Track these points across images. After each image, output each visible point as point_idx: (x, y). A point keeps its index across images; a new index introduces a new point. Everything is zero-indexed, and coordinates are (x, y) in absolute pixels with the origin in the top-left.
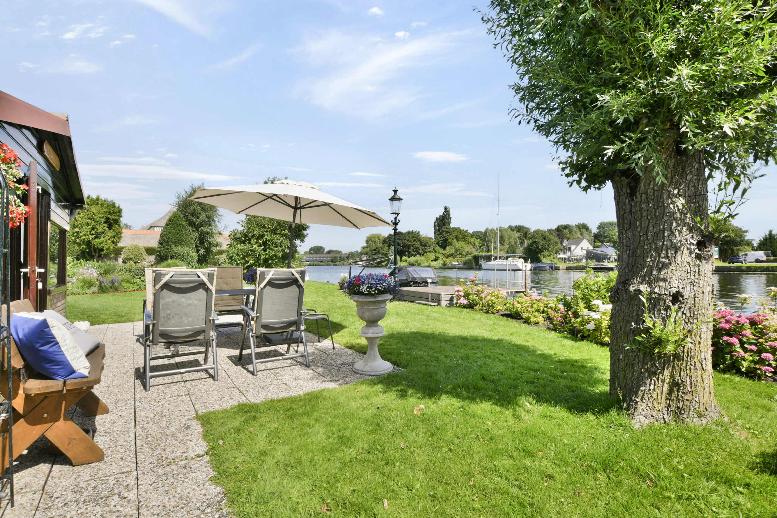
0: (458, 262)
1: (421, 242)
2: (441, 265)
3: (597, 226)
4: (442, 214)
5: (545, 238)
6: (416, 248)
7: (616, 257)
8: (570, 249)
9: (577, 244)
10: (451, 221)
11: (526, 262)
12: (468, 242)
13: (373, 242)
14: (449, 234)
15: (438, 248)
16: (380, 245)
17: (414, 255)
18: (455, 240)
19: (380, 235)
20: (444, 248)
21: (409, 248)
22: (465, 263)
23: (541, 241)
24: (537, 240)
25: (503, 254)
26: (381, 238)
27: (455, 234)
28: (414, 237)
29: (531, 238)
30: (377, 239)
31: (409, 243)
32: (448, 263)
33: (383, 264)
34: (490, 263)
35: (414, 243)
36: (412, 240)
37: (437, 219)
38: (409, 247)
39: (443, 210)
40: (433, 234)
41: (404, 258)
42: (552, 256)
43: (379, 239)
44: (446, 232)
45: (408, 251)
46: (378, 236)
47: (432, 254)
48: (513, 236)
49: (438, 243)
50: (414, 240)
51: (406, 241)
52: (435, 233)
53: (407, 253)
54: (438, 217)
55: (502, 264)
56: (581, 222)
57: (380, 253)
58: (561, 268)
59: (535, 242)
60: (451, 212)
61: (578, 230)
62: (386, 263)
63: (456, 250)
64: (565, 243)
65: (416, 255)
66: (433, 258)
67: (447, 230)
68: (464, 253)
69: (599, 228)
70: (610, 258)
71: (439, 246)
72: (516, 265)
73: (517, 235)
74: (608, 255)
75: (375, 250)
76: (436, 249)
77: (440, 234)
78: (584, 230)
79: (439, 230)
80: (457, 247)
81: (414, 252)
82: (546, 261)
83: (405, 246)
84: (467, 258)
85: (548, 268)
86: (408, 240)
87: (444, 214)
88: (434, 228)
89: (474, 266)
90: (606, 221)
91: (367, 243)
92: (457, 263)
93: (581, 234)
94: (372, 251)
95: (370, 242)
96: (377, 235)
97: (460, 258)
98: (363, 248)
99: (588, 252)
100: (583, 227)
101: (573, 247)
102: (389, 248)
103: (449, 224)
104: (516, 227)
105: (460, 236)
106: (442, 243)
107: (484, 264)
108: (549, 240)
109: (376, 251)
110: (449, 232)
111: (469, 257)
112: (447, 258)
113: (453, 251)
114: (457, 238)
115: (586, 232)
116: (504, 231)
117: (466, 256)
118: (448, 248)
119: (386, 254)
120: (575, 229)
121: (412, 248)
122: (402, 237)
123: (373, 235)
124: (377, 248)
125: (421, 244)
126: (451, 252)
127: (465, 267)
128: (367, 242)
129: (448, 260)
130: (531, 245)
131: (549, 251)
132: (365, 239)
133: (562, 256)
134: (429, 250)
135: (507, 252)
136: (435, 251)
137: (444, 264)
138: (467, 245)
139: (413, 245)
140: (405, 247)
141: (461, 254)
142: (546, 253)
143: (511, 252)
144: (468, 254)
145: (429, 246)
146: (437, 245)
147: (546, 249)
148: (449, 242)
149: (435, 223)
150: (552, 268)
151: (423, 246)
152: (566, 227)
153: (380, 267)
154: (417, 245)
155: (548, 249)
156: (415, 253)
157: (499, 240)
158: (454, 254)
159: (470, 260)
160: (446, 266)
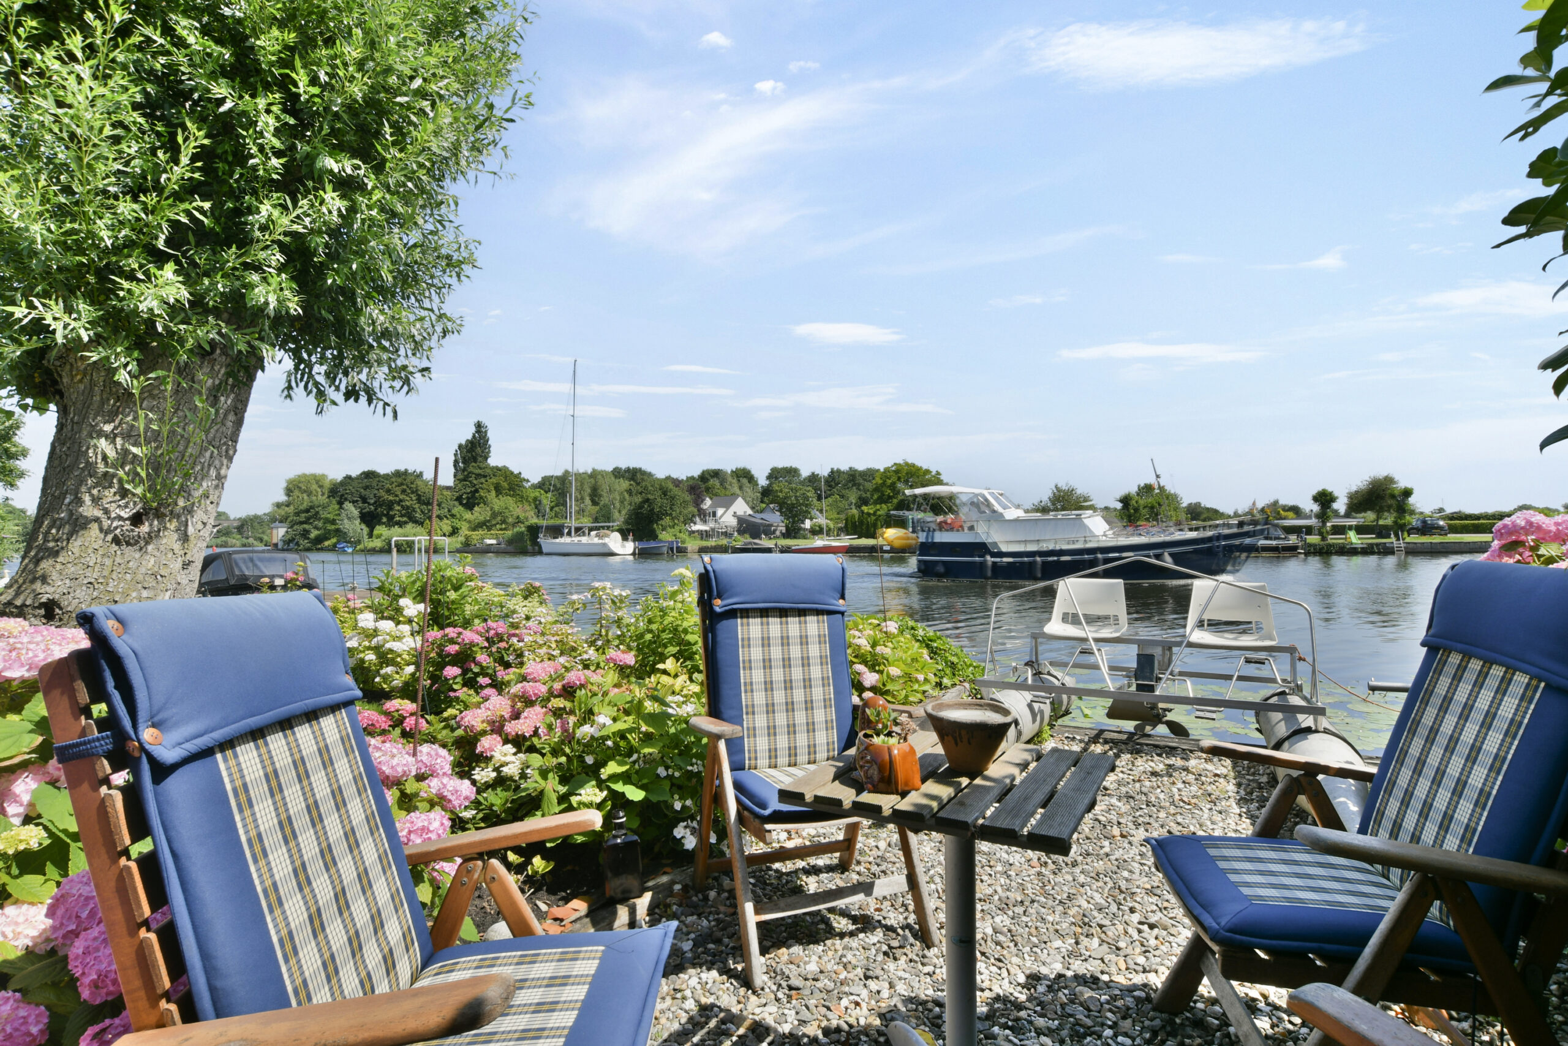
0: (497, 538)
1: (419, 496)
2: (459, 546)
3: (767, 474)
4: (470, 437)
5: (665, 493)
6: (408, 508)
7: (784, 530)
8: (714, 514)
9: (727, 506)
10: (489, 452)
11: (625, 538)
12: (522, 497)
13: (305, 491)
14: (483, 480)
15: (458, 509)
16: (322, 499)
17: (401, 524)
18: (493, 493)
19: (324, 476)
20: (470, 506)
21: (390, 508)
22: (510, 542)
23: (659, 500)
24: (650, 497)
25: (586, 522)
26: (327, 485)
27: (494, 480)
28: (402, 484)
29: (641, 493)
30: (314, 487)
31: (391, 498)
32: (475, 541)
33: (327, 543)
34: (557, 540)
35: (402, 497)
36: (398, 491)
37: (460, 446)
38: (390, 505)
39: (473, 429)
40: (452, 479)
41: (380, 530)
42: (677, 528)
43: (321, 487)
44: (478, 476)
45: (387, 515)
46: (318, 480)
47: (445, 521)
48: (617, 487)
49: (459, 499)
50: (404, 491)
51: (382, 493)
52: (455, 476)
53: (384, 520)
54: (463, 443)
55: (579, 544)
56: (741, 465)
57: (320, 519)
58: (689, 549)
59: (648, 500)
60: (489, 434)
61: (735, 481)
62: (334, 540)
63: (494, 515)
64: (707, 503)
65: (406, 523)
66: (447, 529)
67: (478, 471)
68: (510, 520)
69: (769, 477)
70: (775, 531)
71: (461, 504)
72: (605, 545)
73: (625, 484)
74: (772, 525)
75: (307, 511)
76: (455, 511)
77: (465, 480)
78: (745, 481)
79: (464, 470)
80: (496, 508)
81: (402, 516)
82: (666, 536)
83: (379, 503)
84: (517, 529)
85: (665, 550)
86: (388, 491)
87: (474, 436)
88: (455, 466)
89: (530, 548)
90: (780, 466)
91: (288, 495)
92: (494, 542)
93: (741, 488)
94: (297, 514)
95: (296, 493)
96: (314, 476)
97: (501, 529)
98: (278, 505)
99: (741, 520)
100: (744, 475)
101: (720, 512)
102: (341, 508)
103: (486, 458)
104: (628, 470)
105: (505, 485)
106: (468, 498)
107: (547, 543)
108: (673, 498)
109: (310, 514)
110: (485, 476)
111: (522, 528)
112: (474, 530)
113: (487, 515)
114: (498, 490)
115: (748, 484)
116: (599, 477)
117: (514, 525)
118: (476, 508)
119: (333, 522)
120: (730, 479)
121: (399, 508)
122: (374, 484)
123: (305, 475)
124: (312, 507)
125: (419, 500)
126: (482, 518)
127: (510, 548)
128: (289, 491)
129: (476, 535)
130: (640, 506)
131: (673, 519)
132: (285, 485)
133: (699, 527)
134: (438, 513)
135: (596, 520)
136: (453, 516)
137: (468, 543)
138: (519, 504)
139: (401, 501)
140: (381, 506)
141: (504, 522)
142: (667, 521)
143: (602, 521)
144: (519, 521)
145: (439, 505)
146: (456, 503)
147: (667, 514)
148: (481, 498)
149: (456, 455)
150: (672, 549)
151: (424, 503)
152: (716, 474)
153: (318, 550)
154: (410, 501)
155: (671, 515)
156: (405, 519)
157: (590, 495)
158: (489, 521)
159: (522, 533)
160: (472, 547)
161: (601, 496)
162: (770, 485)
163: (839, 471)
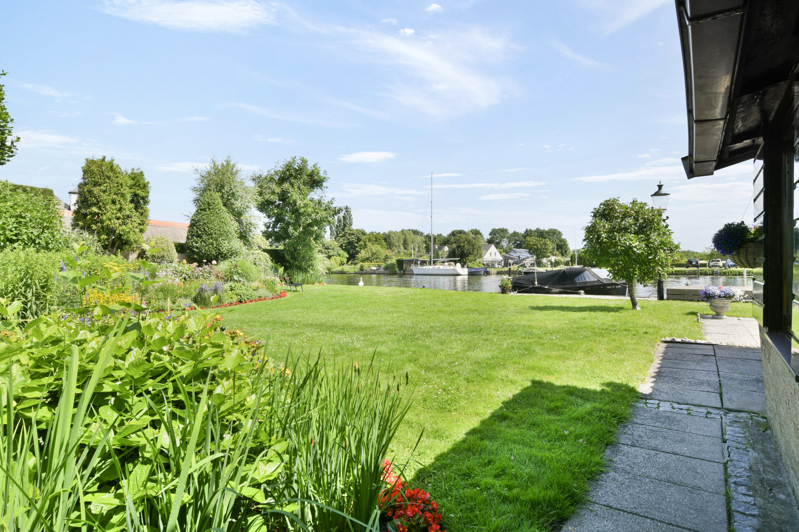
0: (377, 266)
2: (357, 270)
3: (489, 232)
5: (469, 243)
9: (487, 250)
11: (463, 266)
14: (353, 237)
18: (367, 243)
22: (386, 268)
23: (466, 246)
24: (462, 244)
27: (367, 237)
29: (455, 243)
32: (365, 268)
44: (350, 234)
49: (341, 246)
55: (439, 269)
59: (460, 246)
63: (373, 254)
67: (349, 232)
68: (382, 257)
69: (490, 234)
71: (343, 249)
72: (450, 270)
77: (343, 236)
80: (373, 250)
84: (388, 262)
85: (482, 273)
90: (497, 228)
92: (376, 268)
97: (378, 262)
100: (476, 233)
103: (351, 225)
105: (373, 238)
106: (346, 246)
107: (414, 269)
108: (473, 245)
110: (353, 235)
111: (391, 261)
112: (363, 262)
117: (386, 260)
118: (362, 251)
127: (387, 272)
129: (366, 265)
130: (456, 250)
134: (333, 253)
136: (339, 255)
137: (362, 269)
141: (378, 258)
142: (471, 257)
144: (388, 258)
145: (333, 249)
151: (326, 248)
157: (403, 244)
158: (370, 258)
159: (393, 264)
160: (365, 271)
161: (408, 244)
162: (491, 238)
163: (530, 230)
